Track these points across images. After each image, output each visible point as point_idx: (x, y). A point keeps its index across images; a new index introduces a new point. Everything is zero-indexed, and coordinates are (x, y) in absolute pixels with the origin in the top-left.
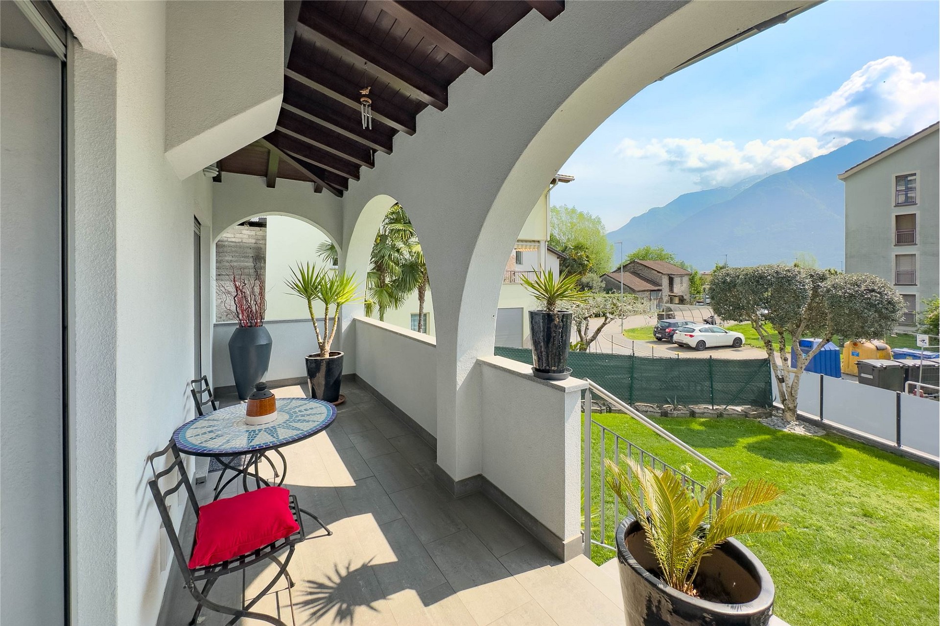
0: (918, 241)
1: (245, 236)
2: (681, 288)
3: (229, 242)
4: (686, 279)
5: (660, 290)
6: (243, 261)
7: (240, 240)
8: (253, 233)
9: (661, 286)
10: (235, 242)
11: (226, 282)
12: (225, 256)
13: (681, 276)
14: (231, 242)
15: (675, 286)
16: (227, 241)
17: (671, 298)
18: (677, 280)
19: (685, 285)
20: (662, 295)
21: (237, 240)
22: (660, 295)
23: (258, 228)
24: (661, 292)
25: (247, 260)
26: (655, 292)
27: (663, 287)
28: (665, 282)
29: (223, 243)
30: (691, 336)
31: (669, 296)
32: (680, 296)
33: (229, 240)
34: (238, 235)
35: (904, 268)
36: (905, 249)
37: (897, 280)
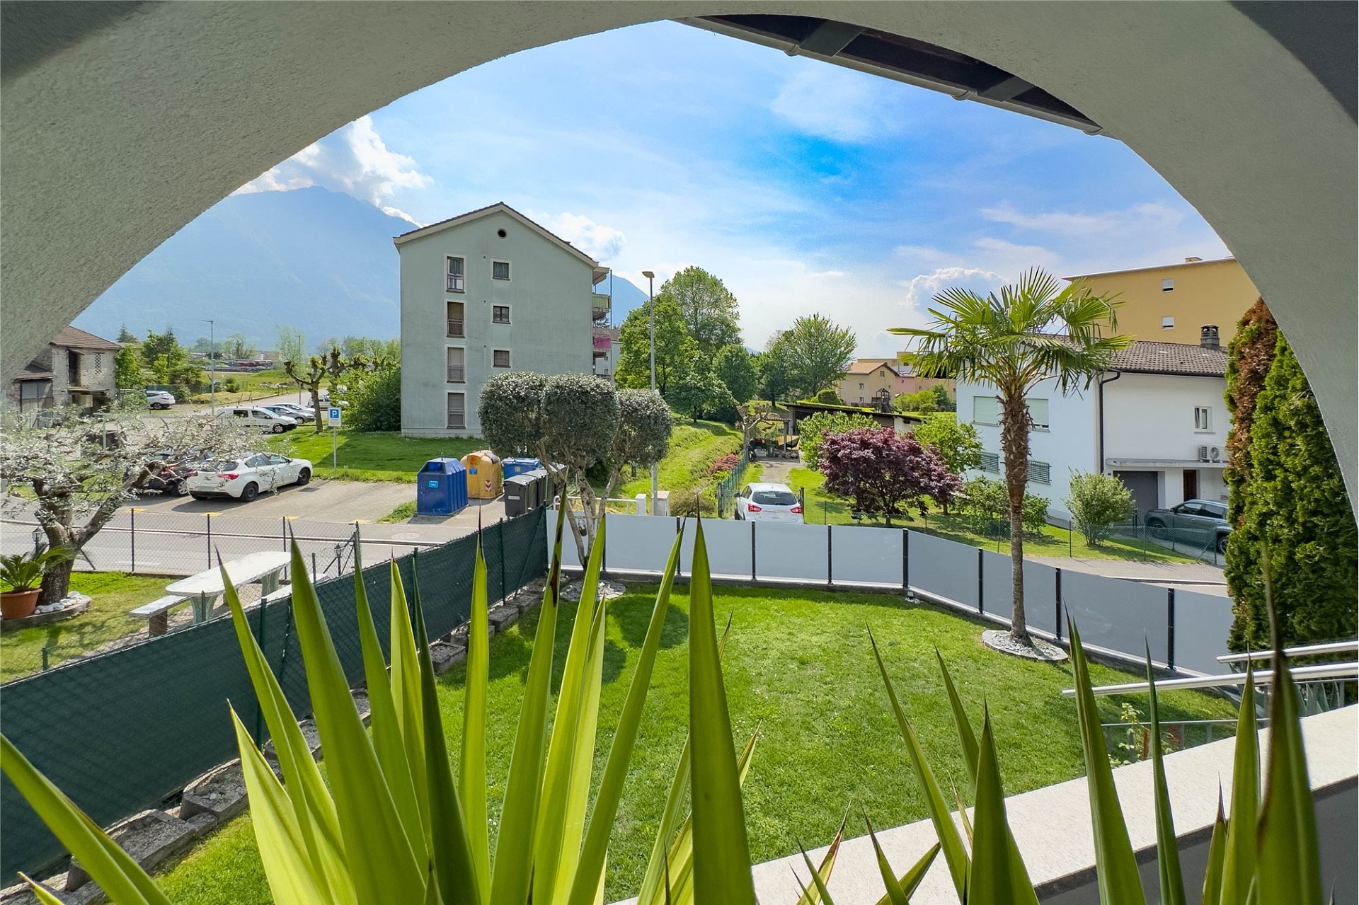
0: (465, 335)
2: (94, 376)
4: (107, 359)
5: (48, 380)
9: (50, 370)
13: (98, 351)
15: (83, 372)
17: (73, 396)
18: (87, 361)
19: (106, 369)
20: (51, 390)
22: (47, 390)
24: (49, 386)
26: (35, 385)
27: (54, 373)
28: (60, 363)
30: (233, 477)
31: (70, 392)
32: (96, 392)
35: (455, 363)
36: (456, 343)
37: (450, 376)
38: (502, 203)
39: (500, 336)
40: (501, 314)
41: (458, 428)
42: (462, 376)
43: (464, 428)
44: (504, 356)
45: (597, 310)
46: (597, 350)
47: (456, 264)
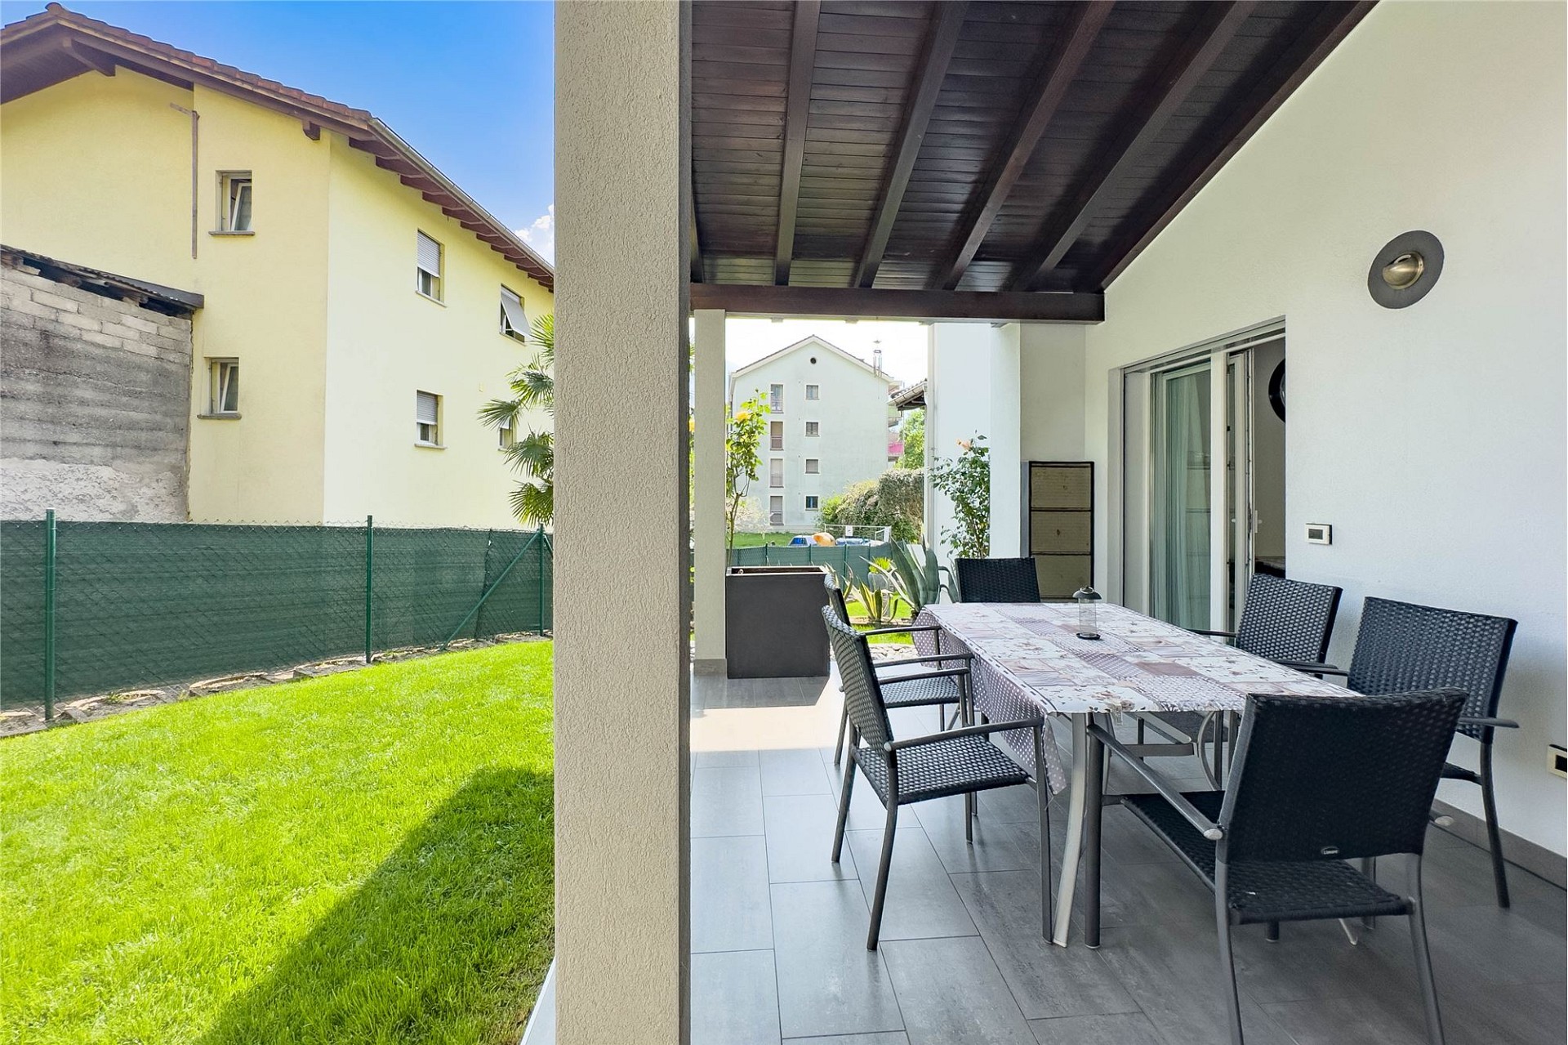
0: (784, 447)
1: (132, 334)
3: (86, 342)
6: (125, 407)
7: (117, 344)
8: (151, 328)
10: (104, 347)
11: (75, 467)
12: (76, 385)
14: (93, 344)
16: (80, 339)
21: (109, 342)
23: (162, 317)
25: (136, 402)
29: (69, 345)
33: (86, 337)
34: (110, 328)
35: (776, 472)
36: (777, 454)
37: (772, 483)
38: (813, 335)
39: (811, 447)
40: (812, 427)
41: (778, 525)
42: (781, 482)
43: (783, 525)
44: (813, 464)
45: (891, 419)
46: (891, 455)
47: (776, 388)
